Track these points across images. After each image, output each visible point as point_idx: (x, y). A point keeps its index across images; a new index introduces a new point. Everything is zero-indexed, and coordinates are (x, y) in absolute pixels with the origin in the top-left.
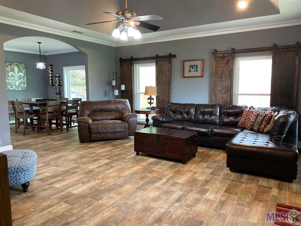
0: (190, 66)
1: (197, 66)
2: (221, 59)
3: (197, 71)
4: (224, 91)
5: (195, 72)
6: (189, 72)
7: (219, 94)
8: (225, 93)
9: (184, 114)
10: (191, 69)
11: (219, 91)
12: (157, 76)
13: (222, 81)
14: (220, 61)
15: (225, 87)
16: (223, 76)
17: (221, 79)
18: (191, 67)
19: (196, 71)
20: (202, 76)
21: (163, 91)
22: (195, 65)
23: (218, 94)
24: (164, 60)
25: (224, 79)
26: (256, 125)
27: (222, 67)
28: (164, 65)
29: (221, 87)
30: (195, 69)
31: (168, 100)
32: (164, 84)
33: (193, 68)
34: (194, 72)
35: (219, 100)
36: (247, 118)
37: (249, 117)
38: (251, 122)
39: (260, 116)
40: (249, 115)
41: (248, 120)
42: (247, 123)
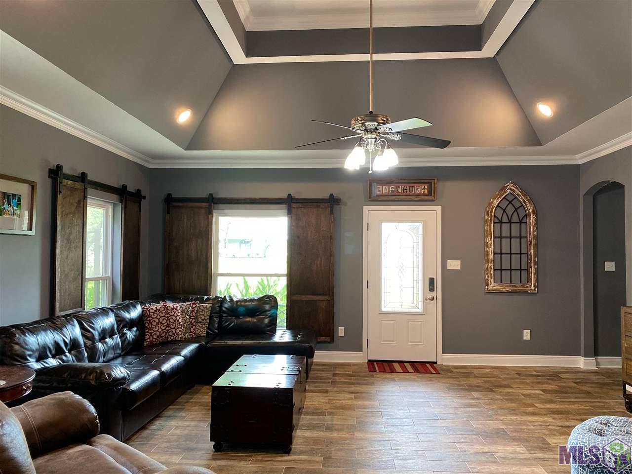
0: (3, 196)
1: (19, 199)
2: (69, 193)
5: (15, 215)
7: (65, 283)
8: (74, 279)
13: (70, 249)
14: (68, 199)
15: (74, 264)
17: (69, 244)
22: (14, 196)
23: (63, 284)
26: (187, 330)
27: (70, 213)
29: (68, 265)
30: (15, 207)
34: (13, 215)
35: (65, 300)
36: (170, 321)
37: (175, 319)
38: (180, 327)
39: (186, 312)
40: (173, 315)
41: (174, 325)
42: (174, 330)
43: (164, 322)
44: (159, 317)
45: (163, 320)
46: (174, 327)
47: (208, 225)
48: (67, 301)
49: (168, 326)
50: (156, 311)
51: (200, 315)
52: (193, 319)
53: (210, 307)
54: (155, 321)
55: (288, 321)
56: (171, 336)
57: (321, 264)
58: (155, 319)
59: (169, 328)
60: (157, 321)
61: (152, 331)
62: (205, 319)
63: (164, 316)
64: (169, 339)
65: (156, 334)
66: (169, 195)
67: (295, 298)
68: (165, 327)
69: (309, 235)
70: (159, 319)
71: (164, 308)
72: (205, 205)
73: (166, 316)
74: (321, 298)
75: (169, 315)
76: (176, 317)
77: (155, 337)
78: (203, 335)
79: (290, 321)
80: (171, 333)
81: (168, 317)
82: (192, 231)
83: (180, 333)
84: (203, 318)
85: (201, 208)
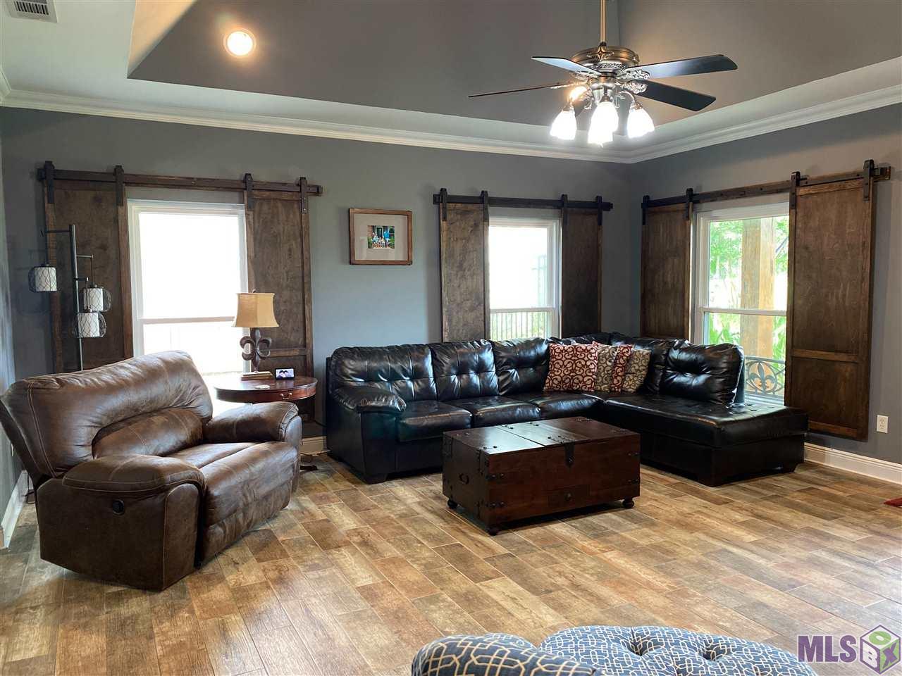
0: (370, 229)
1: (392, 231)
2: (459, 216)
3: (392, 246)
4: (468, 304)
5: (388, 248)
6: (369, 247)
7: (457, 313)
8: (472, 309)
9: (405, 378)
10: (376, 238)
11: (458, 305)
12: (252, 255)
13: (463, 277)
14: (458, 223)
15: (470, 293)
16: (465, 265)
17: (462, 272)
18: (374, 232)
19: (389, 245)
20: (408, 262)
21: (282, 308)
22: (385, 228)
23: (455, 313)
24: (280, 200)
25: (469, 273)
26: (604, 380)
27: (462, 239)
28: (282, 217)
29: (461, 294)
30: (388, 239)
31: (301, 339)
32: (284, 285)
33: (380, 236)
34: (385, 248)
35: (459, 330)
36: (576, 366)
37: (583, 363)
38: (591, 374)
39: (607, 357)
40: (583, 359)
41: (582, 371)
42: (581, 378)
43: (569, 365)
44: (564, 359)
45: (569, 363)
46: (581, 373)
47: (685, 237)
48: (461, 331)
49: (573, 371)
50: (562, 351)
51: (634, 363)
52: (620, 367)
53: (647, 354)
54: (558, 363)
55: (788, 390)
56: (578, 384)
57: (844, 296)
58: (559, 361)
59: (574, 374)
60: (561, 363)
61: (553, 375)
62: (639, 370)
63: (570, 359)
64: (575, 388)
65: (556, 379)
66: (646, 198)
67: (798, 353)
68: (569, 372)
69: (826, 242)
70: (563, 362)
71: (573, 349)
72: (682, 206)
73: (573, 358)
74: (842, 357)
75: (576, 358)
76: (586, 362)
77: (556, 382)
78: (630, 390)
79: (791, 390)
80: (576, 381)
81: (575, 360)
82: (668, 247)
83: (589, 382)
84: (637, 367)
85: (678, 211)
